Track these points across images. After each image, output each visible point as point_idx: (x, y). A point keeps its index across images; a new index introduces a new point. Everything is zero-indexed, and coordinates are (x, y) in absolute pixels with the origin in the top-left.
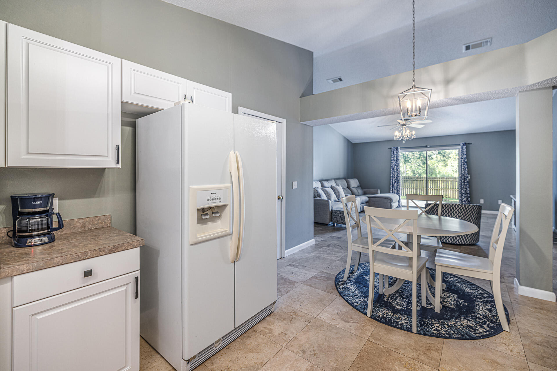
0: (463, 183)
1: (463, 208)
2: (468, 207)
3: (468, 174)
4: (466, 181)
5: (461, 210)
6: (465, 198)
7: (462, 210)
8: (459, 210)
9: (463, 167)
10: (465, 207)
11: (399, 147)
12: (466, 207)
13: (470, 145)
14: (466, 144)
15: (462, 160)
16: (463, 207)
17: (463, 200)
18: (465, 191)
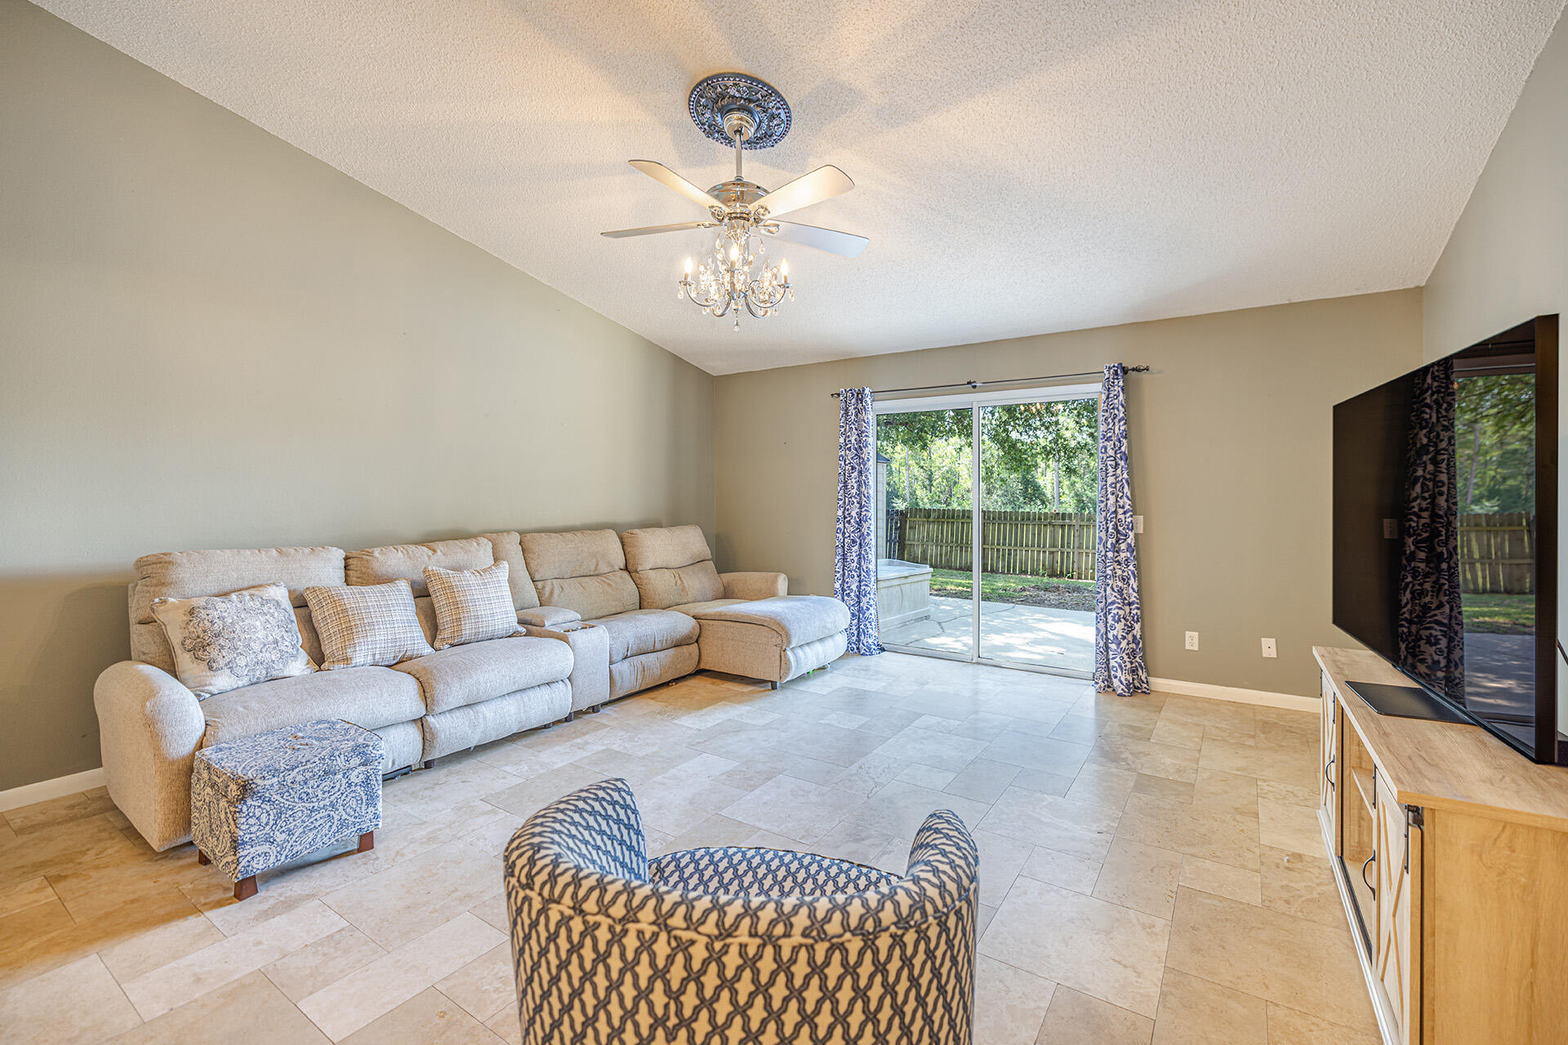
0: (1110, 554)
1: (694, 977)
2: (750, 962)
3: (1134, 511)
4: (1123, 546)
5: (675, 996)
6: (1120, 626)
7: (690, 1000)
8: (659, 998)
9: (1111, 480)
10: (716, 957)
11: (867, 391)
12: (732, 960)
13: (1143, 375)
14: (1125, 371)
15: (1110, 444)
16: (699, 953)
17: (1110, 636)
18: (1121, 591)
